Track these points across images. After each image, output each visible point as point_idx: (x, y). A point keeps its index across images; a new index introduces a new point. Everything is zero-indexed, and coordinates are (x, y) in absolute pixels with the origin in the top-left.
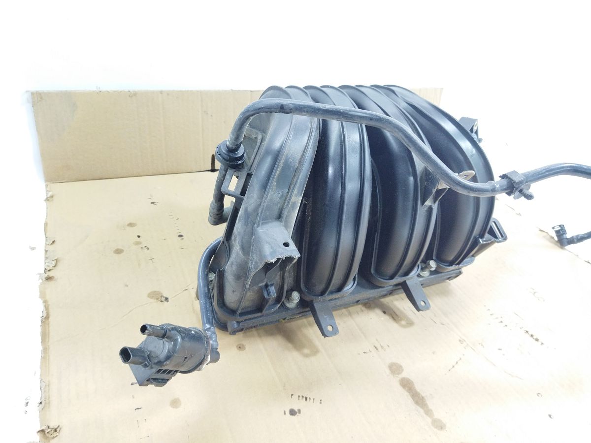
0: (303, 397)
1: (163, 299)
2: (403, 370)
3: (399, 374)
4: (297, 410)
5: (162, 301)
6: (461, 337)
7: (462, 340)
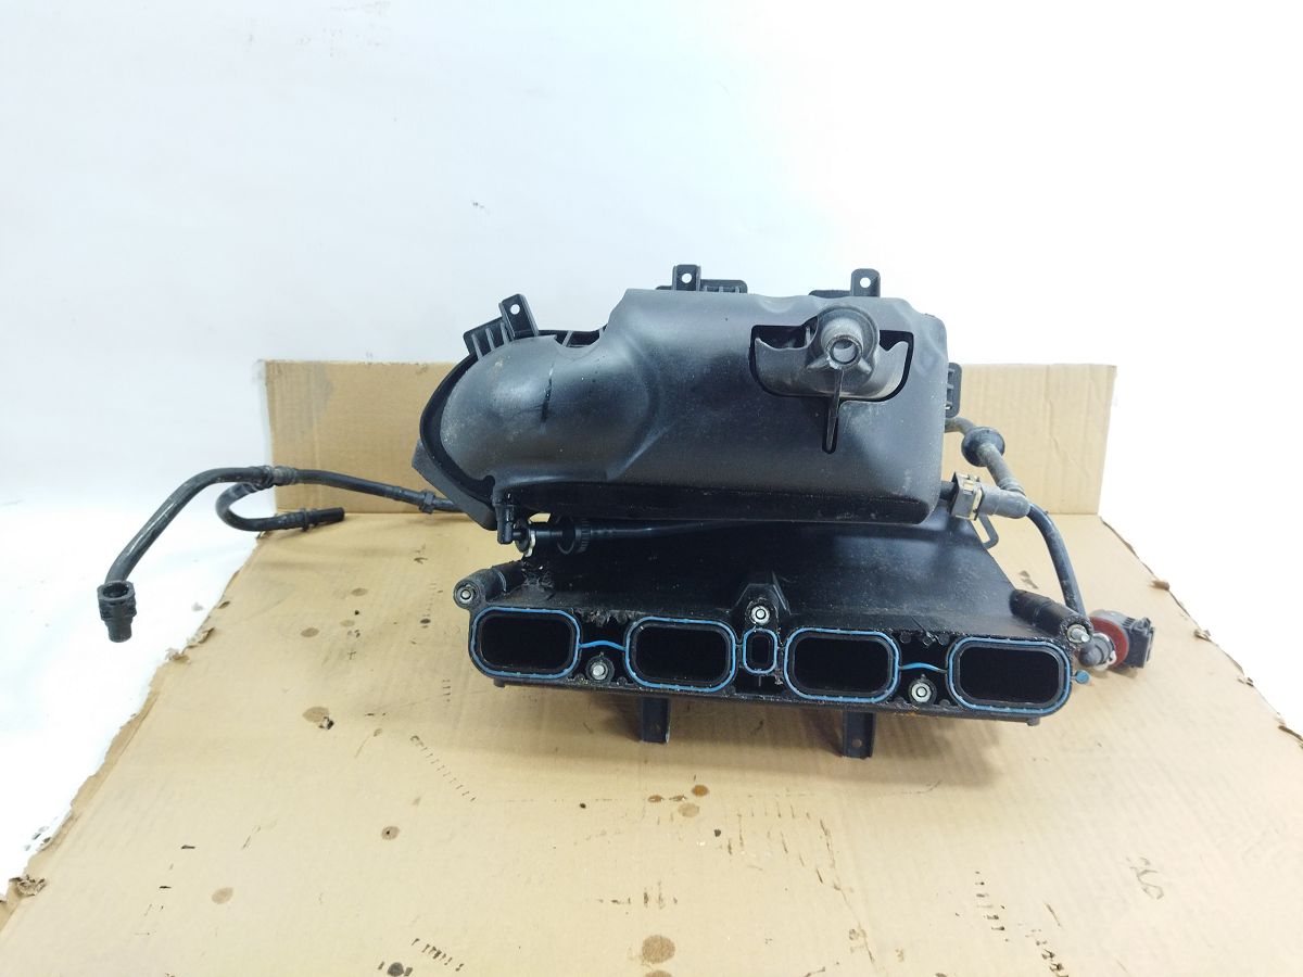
0: (434, 949)
1: (325, 723)
2: (670, 956)
3: (657, 960)
4: (405, 969)
5: (321, 727)
6: (860, 926)
7: (857, 931)
